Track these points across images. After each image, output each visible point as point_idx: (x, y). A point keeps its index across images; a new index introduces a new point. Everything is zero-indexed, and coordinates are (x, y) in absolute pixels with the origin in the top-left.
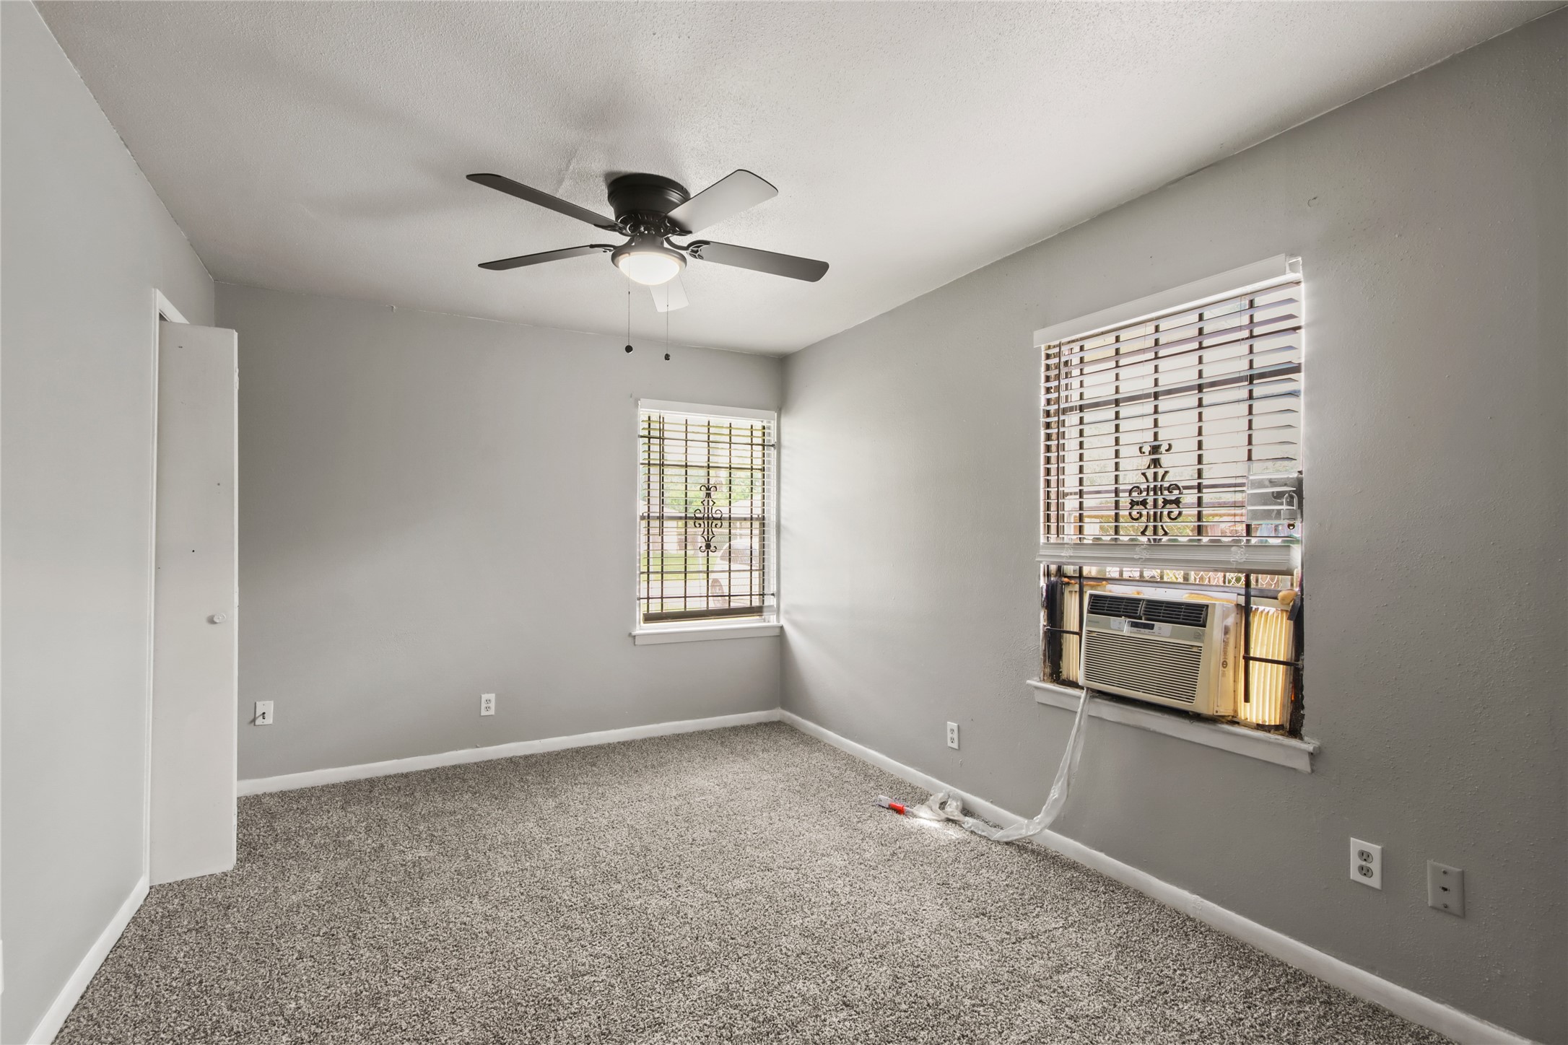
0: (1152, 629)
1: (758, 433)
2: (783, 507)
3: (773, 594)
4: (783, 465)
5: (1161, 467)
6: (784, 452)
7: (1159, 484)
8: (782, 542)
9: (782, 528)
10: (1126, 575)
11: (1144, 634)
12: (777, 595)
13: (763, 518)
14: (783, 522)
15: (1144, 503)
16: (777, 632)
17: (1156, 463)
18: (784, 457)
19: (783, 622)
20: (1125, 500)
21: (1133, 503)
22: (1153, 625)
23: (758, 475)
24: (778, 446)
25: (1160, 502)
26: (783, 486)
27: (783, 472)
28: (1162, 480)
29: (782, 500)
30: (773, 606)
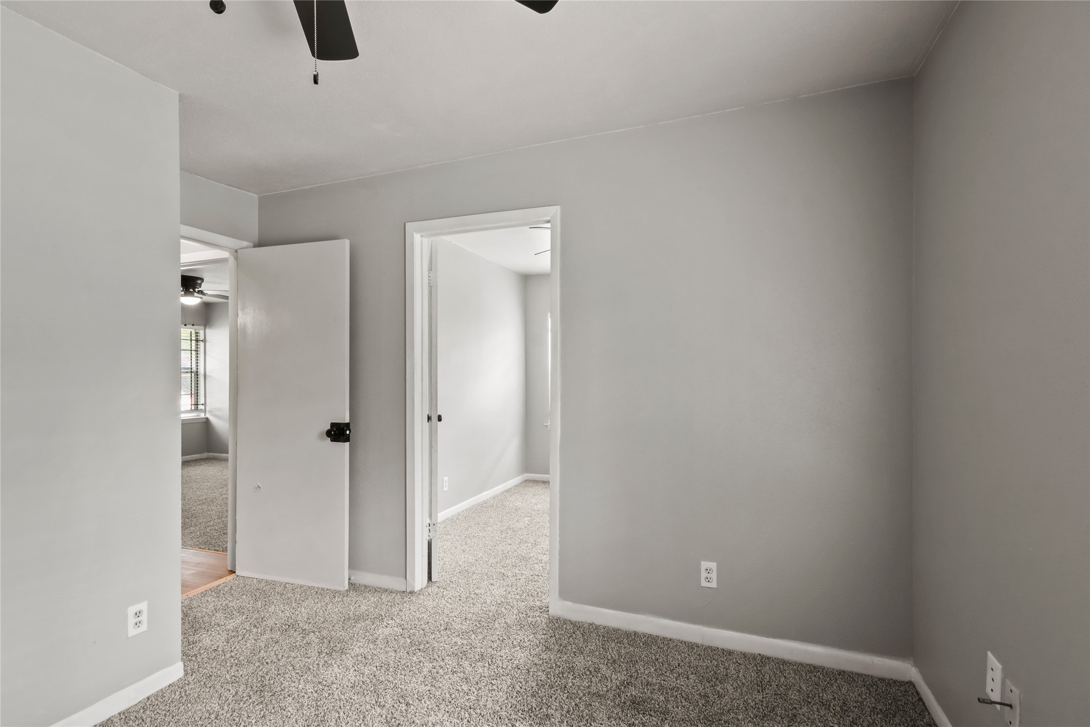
1: (194, 335)
2: (207, 367)
3: (202, 404)
4: (207, 349)
6: (207, 343)
8: (207, 382)
9: (207, 376)
12: (205, 404)
13: (197, 372)
14: (207, 373)
16: (205, 420)
18: (207, 346)
19: (208, 416)
23: (194, 353)
24: (204, 341)
26: (207, 358)
27: (207, 352)
29: (207, 364)
30: (202, 409)
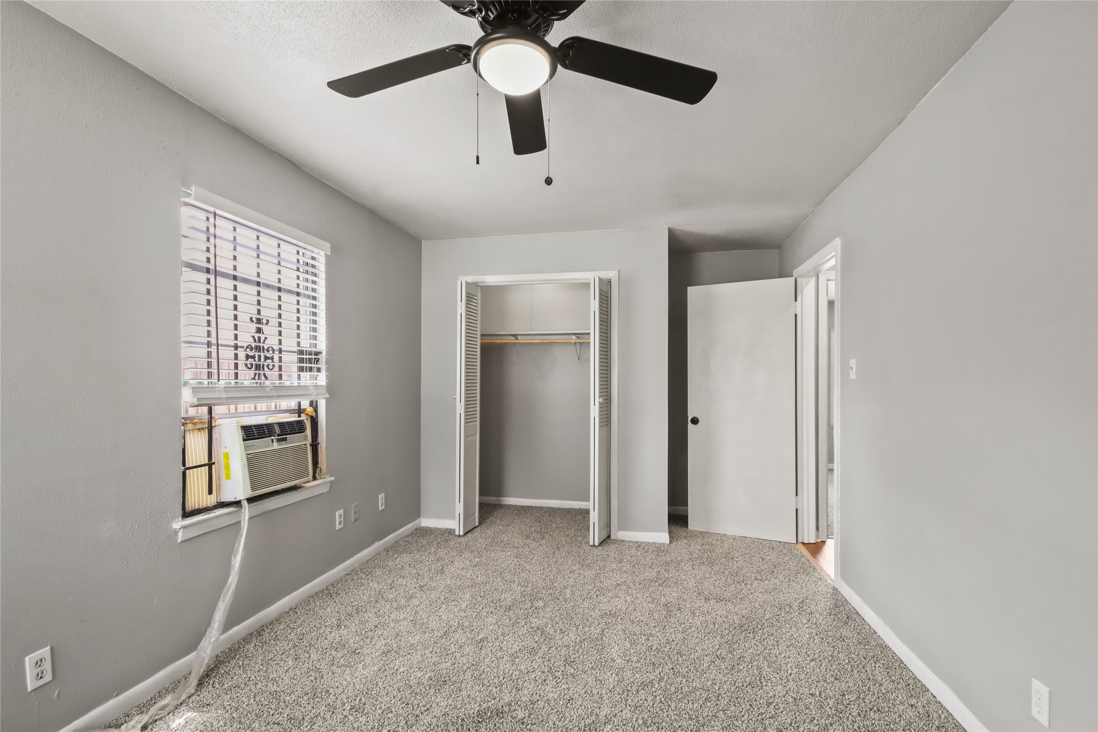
0: (286, 440)
5: (263, 333)
7: (261, 345)
10: (259, 409)
11: (284, 445)
15: (253, 357)
17: (259, 330)
20: (242, 354)
21: (248, 357)
22: (286, 438)
25: (262, 357)
28: (264, 342)
